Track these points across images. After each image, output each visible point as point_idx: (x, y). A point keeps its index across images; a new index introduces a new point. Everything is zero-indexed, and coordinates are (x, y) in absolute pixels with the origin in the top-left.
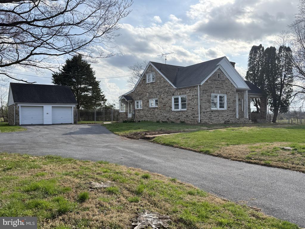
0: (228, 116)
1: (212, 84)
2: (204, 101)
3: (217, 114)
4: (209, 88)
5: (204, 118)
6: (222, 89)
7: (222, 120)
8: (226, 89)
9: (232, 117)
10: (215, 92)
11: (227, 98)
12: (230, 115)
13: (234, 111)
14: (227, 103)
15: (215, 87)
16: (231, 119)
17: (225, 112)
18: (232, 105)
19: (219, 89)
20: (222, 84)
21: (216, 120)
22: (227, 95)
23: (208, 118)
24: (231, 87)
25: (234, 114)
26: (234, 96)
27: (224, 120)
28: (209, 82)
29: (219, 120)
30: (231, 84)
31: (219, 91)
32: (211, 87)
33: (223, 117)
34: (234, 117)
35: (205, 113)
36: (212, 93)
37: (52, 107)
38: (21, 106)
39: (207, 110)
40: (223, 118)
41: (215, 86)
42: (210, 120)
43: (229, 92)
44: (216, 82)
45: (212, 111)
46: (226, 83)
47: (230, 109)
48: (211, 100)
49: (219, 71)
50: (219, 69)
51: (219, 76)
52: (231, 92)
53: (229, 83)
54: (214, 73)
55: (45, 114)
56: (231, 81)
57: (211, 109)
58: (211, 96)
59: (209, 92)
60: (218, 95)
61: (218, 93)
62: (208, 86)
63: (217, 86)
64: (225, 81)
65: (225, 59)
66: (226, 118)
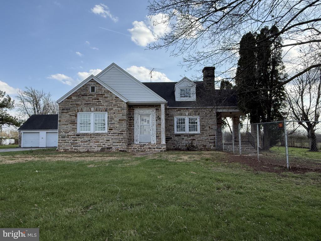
0: (109, 141)
1: (79, 100)
2: (65, 123)
3: (86, 138)
4: (73, 105)
5: (63, 145)
6: (97, 105)
7: (96, 147)
8: (106, 105)
9: (117, 142)
10: (84, 110)
11: (108, 117)
12: (113, 139)
13: (120, 134)
14: (108, 123)
15: (85, 104)
16: (113, 146)
17: (102, 136)
18: (118, 126)
19: (91, 106)
20: (98, 99)
21: (86, 147)
22: (108, 112)
23: (69, 144)
24: (116, 101)
25: (121, 139)
26: (123, 113)
27: (100, 147)
28: (73, 98)
29: (91, 147)
30: (115, 97)
31: (92, 109)
32: (76, 104)
33: (99, 142)
34: (121, 142)
35: (65, 137)
36: (78, 111)
37: (47, 132)
38: (24, 133)
39: (69, 134)
40: (97, 143)
41: (84, 102)
42: (73, 146)
44: (86, 98)
45: (78, 135)
46: (106, 97)
47: (112, 132)
48: (78, 121)
49: (93, 83)
50: (92, 81)
51: (93, 89)
52: (117, 108)
53: (112, 96)
54: (83, 86)
55: (40, 139)
56: (116, 95)
57: (78, 132)
58: (76, 116)
59: (72, 111)
60: (92, 114)
61: (91, 111)
62: (71, 103)
63: (89, 102)
64: (104, 95)
65: (114, 66)
66: (104, 143)
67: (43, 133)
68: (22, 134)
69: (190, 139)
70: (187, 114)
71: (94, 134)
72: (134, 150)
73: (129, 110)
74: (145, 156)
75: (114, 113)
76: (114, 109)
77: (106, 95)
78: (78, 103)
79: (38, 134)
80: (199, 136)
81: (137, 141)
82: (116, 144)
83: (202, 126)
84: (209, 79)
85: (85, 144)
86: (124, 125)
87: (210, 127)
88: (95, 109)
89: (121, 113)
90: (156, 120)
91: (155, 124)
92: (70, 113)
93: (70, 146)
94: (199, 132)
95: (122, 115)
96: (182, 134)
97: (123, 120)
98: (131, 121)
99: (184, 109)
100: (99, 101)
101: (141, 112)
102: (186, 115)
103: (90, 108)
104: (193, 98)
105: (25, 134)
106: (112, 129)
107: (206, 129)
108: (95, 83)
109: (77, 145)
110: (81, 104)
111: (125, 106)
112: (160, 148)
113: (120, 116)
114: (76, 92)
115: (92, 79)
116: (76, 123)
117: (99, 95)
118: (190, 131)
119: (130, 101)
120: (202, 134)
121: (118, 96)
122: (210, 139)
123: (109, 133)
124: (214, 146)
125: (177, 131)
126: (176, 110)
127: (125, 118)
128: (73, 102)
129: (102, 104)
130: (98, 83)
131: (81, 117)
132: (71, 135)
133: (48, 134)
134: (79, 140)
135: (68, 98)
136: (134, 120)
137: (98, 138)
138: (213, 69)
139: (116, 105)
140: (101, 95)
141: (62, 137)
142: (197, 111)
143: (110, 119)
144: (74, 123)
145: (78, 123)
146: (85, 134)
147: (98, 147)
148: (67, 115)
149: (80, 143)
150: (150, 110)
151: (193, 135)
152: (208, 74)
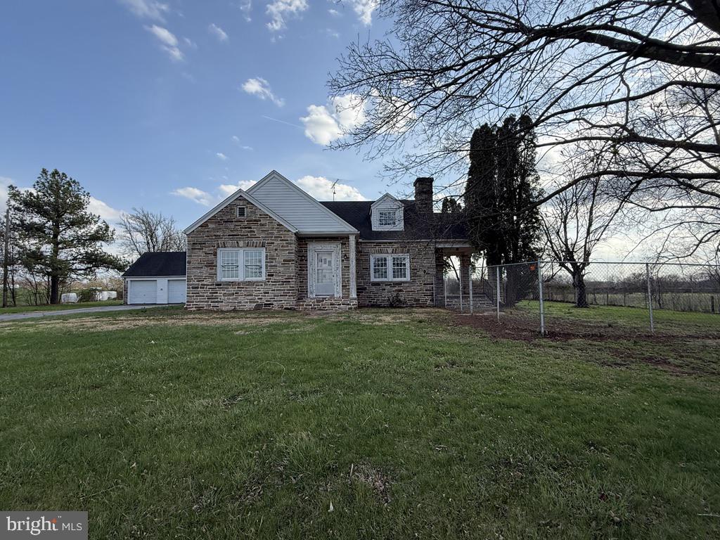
0: (268, 293)
1: (220, 229)
2: (197, 265)
3: (231, 290)
4: (211, 238)
5: (194, 299)
6: (249, 237)
7: (247, 302)
8: (262, 237)
9: (281, 296)
10: (228, 245)
11: (267, 256)
12: (274, 290)
13: (285, 282)
14: (266, 266)
15: (229, 235)
16: (275, 301)
18: (281, 269)
19: (239, 238)
20: (249, 228)
21: (232, 303)
22: (266, 248)
23: (204, 299)
24: (279, 231)
25: (287, 290)
26: (289, 250)
27: (254, 302)
28: (211, 226)
29: (240, 302)
30: (278, 225)
31: (241, 243)
32: (215, 236)
33: (251, 295)
34: (287, 295)
35: (198, 288)
36: (218, 247)
37: (168, 280)
38: (131, 281)
39: (204, 283)
40: (250, 297)
41: (228, 233)
42: (212, 302)
43: (273, 243)
44: (232, 226)
45: (219, 285)
46: (262, 225)
47: (273, 279)
48: (218, 261)
49: (241, 203)
50: (240, 198)
51: (242, 212)
52: (279, 242)
53: (272, 223)
54: (226, 207)
55: (159, 290)
56: (278, 220)
57: (218, 280)
58: (215, 254)
59: (209, 247)
60: (241, 251)
61: (238, 246)
62: (207, 234)
63: (235, 233)
64: (260, 221)
65: (274, 175)
66: (260, 297)
67: (162, 282)
68: (129, 282)
69: (394, 289)
70: (390, 250)
71: (244, 283)
72: (308, 307)
73: (299, 244)
74: (325, 316)
75: (276, 250)
76: (276, 243)
77: (262, 222)
78: (218, 234)
79: (154, 282)
80: (408, 285)
81: (311, 293)
82: (279, 298)
83: (413, 270)
84: (424, 196)
85: (230, 299)
86: (292, 268)
87: (425, 271)
88: (244, 243)
89: (287, 250)
90: (343, 261)
91: (341, 266)
92: (206, 250)
93: (205, 302)
94: (408, 278)
95: (289, 253)
96: (383, 282)
97: (290, 261)
98: (302, 263)
99: (386, 243)
100: (251, 231)
101: (317, 248)
102: (388, 253)
103: (237, 242)
104: (400, 226)
105: (133, 283)
106: (272, 275)
107: (419, 273)
108: (245, 203)
109: (216, 300)
110: (223, 235)
111: (294, 238)
112: (348, 304)
113: (285, 255)
114: (214, 216)
115: (241, 196)
116: (216, 266)
117: (251, 221)
118: (394, 277)
119: (301, 230)
120: (413, 282)
121: (281, 223)
122: (426, 290)
123: (269, 282)
124: (432, 300)
125: (375, 277)
126: (373, 244)
127: (293, 257)
128: (211, 232)
129: (257, 236)
130: (249, 203)
131: (223, 256)
132: (208, 285)
133: (171, 282)
134: (220, 293)
135: (201, 226)
136: (307, 260)
137: (250, 288)
138: (430, 180)
139: (279, 237)
140: (255, 221)
141: (192, 288)
142: (406, 247)
143: (270, 259)
144: (212, 265)
145: (218, 265)
146: (230, 282)
147: (250, 302)
148: (200, 253)
149: (223, 298)
150: (332, 246)
151: (400, 284)
152: (423, 189)
